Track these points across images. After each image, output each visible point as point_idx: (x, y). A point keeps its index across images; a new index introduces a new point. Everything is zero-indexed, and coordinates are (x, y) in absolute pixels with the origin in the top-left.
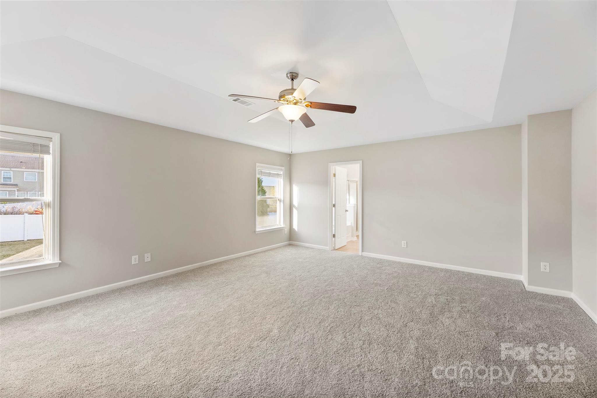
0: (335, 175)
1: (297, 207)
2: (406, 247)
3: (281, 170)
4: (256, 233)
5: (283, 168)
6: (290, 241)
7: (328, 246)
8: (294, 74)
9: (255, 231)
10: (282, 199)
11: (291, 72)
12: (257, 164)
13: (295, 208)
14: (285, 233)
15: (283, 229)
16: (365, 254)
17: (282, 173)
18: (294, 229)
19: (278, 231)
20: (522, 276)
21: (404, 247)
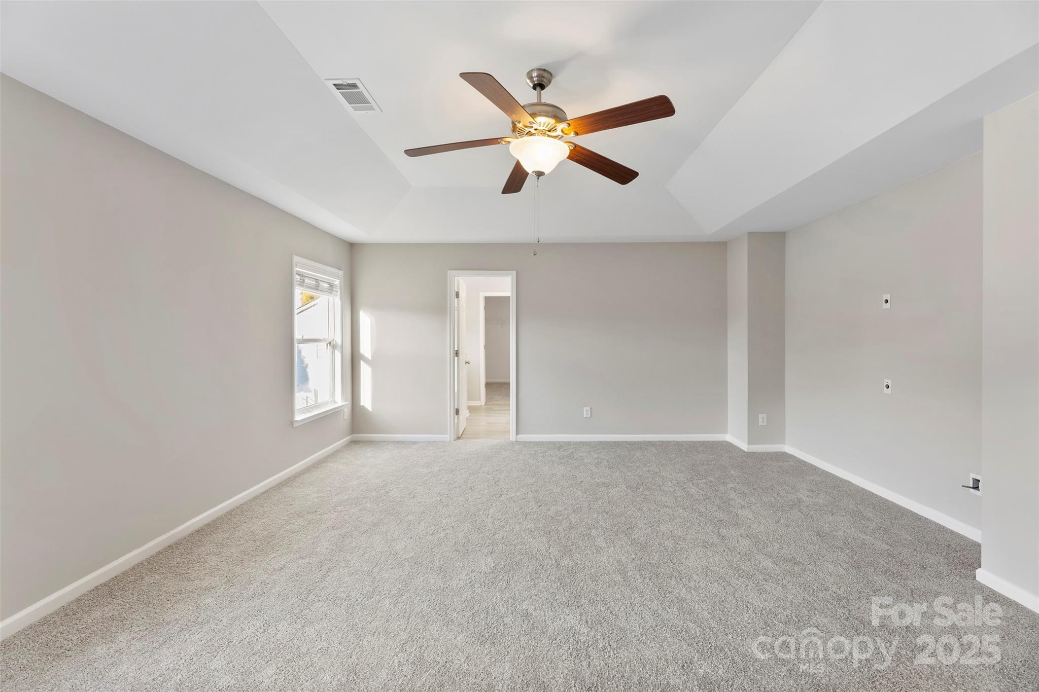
0: (457, 295)
1: (370, 359)
2: (590, 416)
3: (337, 277)
4: (295, 426)
5: (341, 273)
6: (352, 434)
7: (446, 434)
8: (546, 75)
9: (292, 422)
10: (339, 342)
11: (545, 69)
12: (296, 259)
13: (363, 360)
14: (345, 419)
15: (342, 410)
16: (523, 437)
17: (337, 282)
18: (363, 406)
19: (333, 414)
20: (728, 435)
21: (586, 416)
